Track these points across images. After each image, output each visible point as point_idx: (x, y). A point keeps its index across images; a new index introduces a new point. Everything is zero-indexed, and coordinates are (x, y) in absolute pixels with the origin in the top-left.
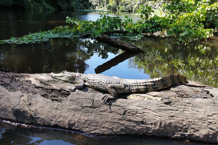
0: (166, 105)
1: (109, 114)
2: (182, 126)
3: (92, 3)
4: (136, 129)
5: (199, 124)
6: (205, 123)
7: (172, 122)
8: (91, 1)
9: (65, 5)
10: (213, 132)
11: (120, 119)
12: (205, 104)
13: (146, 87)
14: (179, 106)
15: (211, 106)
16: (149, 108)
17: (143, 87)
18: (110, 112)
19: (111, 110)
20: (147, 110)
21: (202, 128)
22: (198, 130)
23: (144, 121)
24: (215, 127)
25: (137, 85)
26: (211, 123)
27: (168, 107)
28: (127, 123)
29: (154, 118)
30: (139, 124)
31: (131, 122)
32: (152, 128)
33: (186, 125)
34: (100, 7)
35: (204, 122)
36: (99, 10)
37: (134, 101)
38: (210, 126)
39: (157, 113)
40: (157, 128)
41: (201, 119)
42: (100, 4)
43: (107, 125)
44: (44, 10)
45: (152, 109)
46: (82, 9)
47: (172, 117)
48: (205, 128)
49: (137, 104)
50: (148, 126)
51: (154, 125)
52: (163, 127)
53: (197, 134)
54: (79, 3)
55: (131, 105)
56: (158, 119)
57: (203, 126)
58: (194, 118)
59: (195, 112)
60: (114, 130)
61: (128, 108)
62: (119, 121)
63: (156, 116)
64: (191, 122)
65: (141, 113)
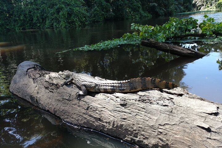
0: (122, 107)
1: (78, 107)
2: (132, 130)
3: (197, 3)
4: (95, 125)
5: (149, 132)
6: (155, 132)
7: (123, 124)
8: (196, 1)
9: (163, 10)
10: (162, 143)
11: (84, 113)
12: (161, 112)
13: (113, 88)
14: (133, 110)
15: (166, 115)
16: (107, 108)
17: (110, 87)
18: (79, 106)
19: (79, 104)
20: (105, 109)
21: (152, 137)
22: (147, 138)
23: (101, 119)
24: (165, 138)
25: (105, 86)
26: (161, 133)
27: (123, 109)
28: (89, 118)
29: (109, 117)
30: (97, 120)
31: (91, 117)
32: (106, 127)
33: (136, 130)
34: (207, 6)
35: (154, 130)
36: (205, 10)
37: (98, 99)
38: (160, 137)
39: (112, 113)
40: (111, 127)
41: (152, 127)
42: (207, 3)
43: (75, 116)
44: (140, 18)
45: (109, 109)
46: (182, 12)
47: (124, 119)
48: (154, 138)
49: (99, 102)
50: (104, 124)
51: (108, 124)
52: (115, 127)
53: (146, 142)
54: (179, 6)
55: (94, 102)
56: (112, 119)
57: (153, 135)
58: (145, 124)
59: (147, 119)
60: (79, 122)
61: (91, 105)
62: (83, 115)
63: (111, 116)
64: (141, 128)
65: (100, 110)
